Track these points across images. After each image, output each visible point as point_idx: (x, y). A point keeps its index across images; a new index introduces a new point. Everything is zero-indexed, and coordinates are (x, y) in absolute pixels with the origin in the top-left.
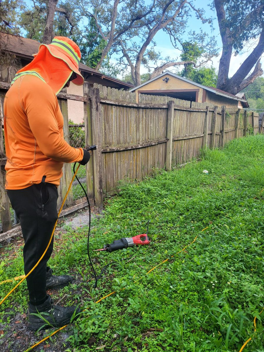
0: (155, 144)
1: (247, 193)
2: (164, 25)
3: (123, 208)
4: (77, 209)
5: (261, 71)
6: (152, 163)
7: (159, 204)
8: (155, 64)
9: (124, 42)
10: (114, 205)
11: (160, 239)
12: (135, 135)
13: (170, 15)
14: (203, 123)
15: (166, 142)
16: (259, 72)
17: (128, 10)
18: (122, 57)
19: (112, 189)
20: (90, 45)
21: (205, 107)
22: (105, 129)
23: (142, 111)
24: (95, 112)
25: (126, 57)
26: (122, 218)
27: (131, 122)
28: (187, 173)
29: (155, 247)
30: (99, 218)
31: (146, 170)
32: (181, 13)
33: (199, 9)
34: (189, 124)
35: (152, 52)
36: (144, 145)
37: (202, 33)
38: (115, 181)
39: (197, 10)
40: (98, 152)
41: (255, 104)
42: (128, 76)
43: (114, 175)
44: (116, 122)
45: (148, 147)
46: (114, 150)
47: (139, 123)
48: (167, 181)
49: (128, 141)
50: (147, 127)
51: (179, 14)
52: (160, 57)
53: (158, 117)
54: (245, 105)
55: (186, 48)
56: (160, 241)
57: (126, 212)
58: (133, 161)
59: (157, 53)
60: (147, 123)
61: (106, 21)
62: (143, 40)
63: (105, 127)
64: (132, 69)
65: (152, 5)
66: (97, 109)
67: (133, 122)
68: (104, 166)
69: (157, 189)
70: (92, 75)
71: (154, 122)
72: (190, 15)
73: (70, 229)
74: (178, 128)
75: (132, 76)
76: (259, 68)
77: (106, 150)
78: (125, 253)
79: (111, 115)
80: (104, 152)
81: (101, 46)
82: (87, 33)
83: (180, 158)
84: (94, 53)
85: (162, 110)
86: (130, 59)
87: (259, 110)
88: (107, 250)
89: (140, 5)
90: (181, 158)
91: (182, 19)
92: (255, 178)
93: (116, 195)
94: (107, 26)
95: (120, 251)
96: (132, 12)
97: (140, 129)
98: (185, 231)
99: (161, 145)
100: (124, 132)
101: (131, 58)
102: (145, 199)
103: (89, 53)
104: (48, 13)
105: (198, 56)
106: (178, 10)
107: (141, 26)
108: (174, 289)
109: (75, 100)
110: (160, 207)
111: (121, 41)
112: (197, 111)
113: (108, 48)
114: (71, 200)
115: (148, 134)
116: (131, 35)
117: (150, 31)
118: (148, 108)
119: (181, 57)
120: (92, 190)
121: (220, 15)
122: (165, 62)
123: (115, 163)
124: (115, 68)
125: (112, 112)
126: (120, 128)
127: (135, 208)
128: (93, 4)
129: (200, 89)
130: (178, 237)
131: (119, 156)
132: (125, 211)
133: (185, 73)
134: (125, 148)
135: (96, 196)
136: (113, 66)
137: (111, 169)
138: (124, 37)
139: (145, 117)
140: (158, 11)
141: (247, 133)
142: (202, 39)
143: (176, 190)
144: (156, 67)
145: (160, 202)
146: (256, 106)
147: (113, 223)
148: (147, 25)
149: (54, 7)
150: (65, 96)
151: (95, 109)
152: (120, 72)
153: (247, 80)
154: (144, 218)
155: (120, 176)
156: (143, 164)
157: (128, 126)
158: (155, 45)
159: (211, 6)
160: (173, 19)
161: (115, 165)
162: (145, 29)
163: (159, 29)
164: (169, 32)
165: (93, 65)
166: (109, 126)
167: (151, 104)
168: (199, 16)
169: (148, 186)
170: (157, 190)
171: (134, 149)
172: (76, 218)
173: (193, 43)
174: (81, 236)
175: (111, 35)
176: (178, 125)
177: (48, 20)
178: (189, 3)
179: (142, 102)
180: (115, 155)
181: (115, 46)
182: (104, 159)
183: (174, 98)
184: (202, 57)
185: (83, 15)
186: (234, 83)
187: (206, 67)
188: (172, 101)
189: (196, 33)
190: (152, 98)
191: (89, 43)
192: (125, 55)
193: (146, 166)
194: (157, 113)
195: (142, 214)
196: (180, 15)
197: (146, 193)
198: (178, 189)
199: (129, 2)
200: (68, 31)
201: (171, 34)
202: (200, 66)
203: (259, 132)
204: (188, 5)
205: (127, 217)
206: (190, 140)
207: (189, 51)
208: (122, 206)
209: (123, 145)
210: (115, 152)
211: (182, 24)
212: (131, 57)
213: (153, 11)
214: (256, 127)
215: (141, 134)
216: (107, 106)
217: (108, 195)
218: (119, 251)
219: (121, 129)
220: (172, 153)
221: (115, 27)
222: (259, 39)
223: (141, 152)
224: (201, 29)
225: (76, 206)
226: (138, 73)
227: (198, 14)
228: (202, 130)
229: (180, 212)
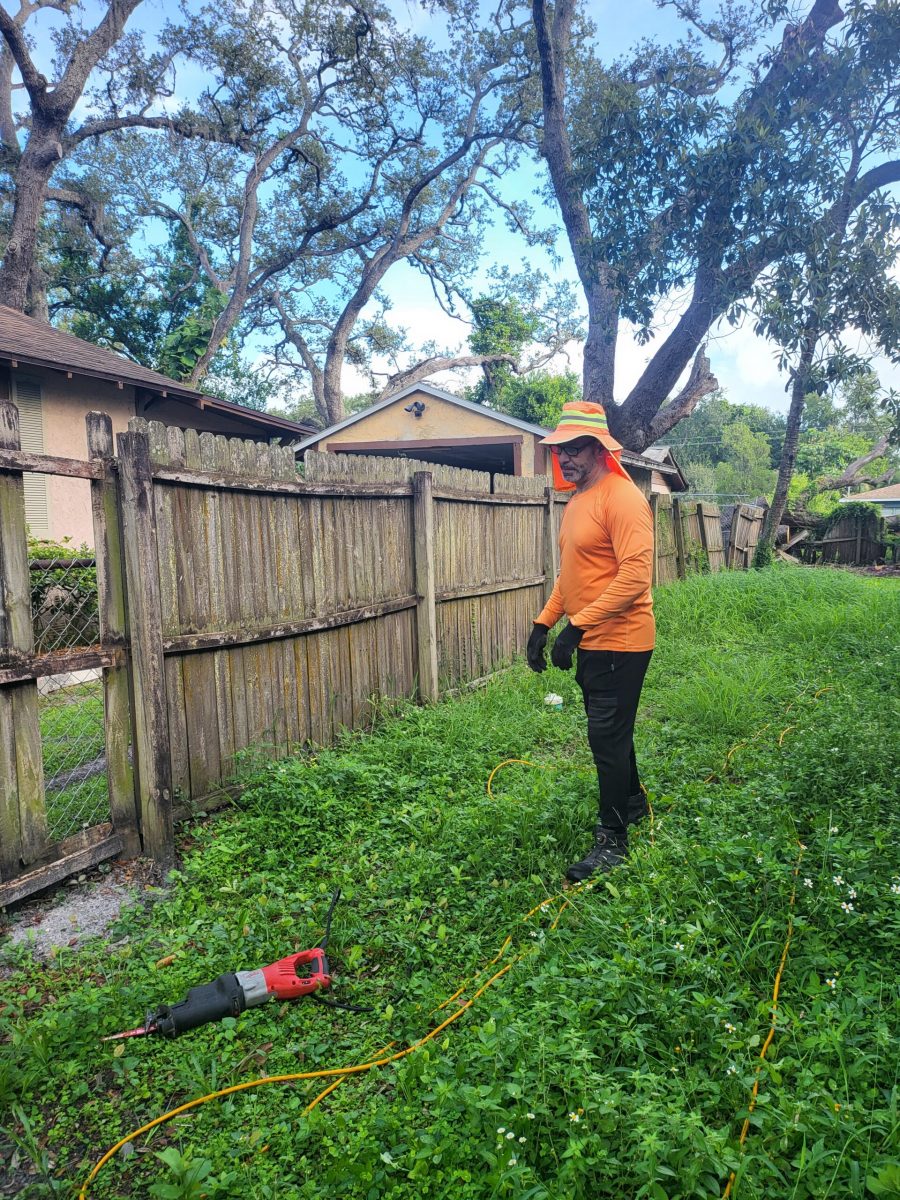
0: (373, 614)
1: (685, 764)
2: (412, 246)
3: (249, 853)
4: (65, 874)
5: (711, 379)
6: (366, 682)
7: (386, 826)
8: (390, 363)
9: (288, 298)
10: (221, 845)
11: (372, 962)
12: (298, 587)
13: (426, 218)
14: (540, 541)
15: (415, 607)
16: (705, 383)
17: (295, 203)
18: (283, 342)
19: (212, 785)
20: (175, 304)
21: (541, 491)
22: (180, 572)
23: (319, 505)
24: (133, 511)
25: (295, 343)
26: (243, 892)
27: (278, 543)
28: (490, 707)
29: (352, 998)
30: (150, 904)
31: (346, 707)
32: (459, 214)
33: (514, 203)
34: (489, 546)
35: (379, 329)
36: (331, 620)
37: (530, 274)
38: (225, 755)
39: (510, 204)
40: (150, 654)
41: (710, 480)
42: (309, 402)
43: (222, 731)
44: (223, 546)
45: (347, 625)
46: (217, 641)
47: (311, 546)
48: (419, 741)
49: (272, 606)
50: (340, 559)
51: (454, 217)
52: (405, 343)
53: (379, 524)
54: (675, 483)
55: (484, 317)
56: (375, 969)
57: (262, 870)
58: (295, 676)
59: (396, 330)
60: (341, 547)
61: (224, 232)
62: (346, 292)
63: (178, 562)
64: (315, 378)
65: (367, 189)
66: (141, 502)
67: (287, 544)
68: (180, 703)
69: (381, 771)
70: (165, 395)
71: (367, 542)
72: (489, 222)
73: (25, 957)
74: (454, 558)
75: (318, 401)
76: (702, 372)
77: (185, 642)
78: (230, 1035)
79: (200, 522)
80: (179, 653)
81: (207, 308)
82: (162, 270)
83: (468, 657)
84: (182, 330)
85: (392, 502)
86: (309, 348)
87: (726, 498)
88: (158, 1033)
89: (331, 187)
90: (475, 658)
91: (466, 230)
92: (706, 710)
93: (230, 805)
94: (228, 248)
95: (212, 1027)
96: (307, 208)
97: (316, 567)
98: (465, 921)
99: (398, 618)
100: (253, 578)
101: (313, 346)
102: (333, 812)
103: (168, 329)
104: (17, 204)
105: (522, 340)
106: (450, 204)
107: (339, 248)
108: (395, 1165)
109: (52, 473)
110: (387, 836)
111: (277, 295)
112: (514, 502)
113: (232, 313)
114: (37, 842)
115: (346, 581)
116: (305, 276)
117: (367, 265)
118: (339, 497)
119: (471, 344)
120: (131, 795)
121: (573, 221)
122: (423, 357)
123: (224, 690)
124: (260, 377)
125: (205, 511)
126: (237, 565)
127: (294, 850)
128: (177, 181)
129: (524, 435)
130: (440, 947)
131: (240, 664)
132: (257, 863)
133: (486, 390)
134: (261, 633)
135: (144, 818)
136: (252, 370)
137: (208, 711)
138: (285, 281)
139: (331, 527)
140: (387, 206)
141: (690, 567)
142: (530, 289)
143: (450, 772)
144: (393, 371)
145: (389, 817)
146: (715, 487)
147: (205, 915)
148: (356, 246)
149: (37, 186)
150: (13, 462)
151: (133, 504)
152: (277, 388)
153: (673, 405)
154: (323, 886)
155: (243, 736)
156: (335, 684)
157: (267, 560)
158: (386, 308)
159: (544, 194)
160: (438, 230)
161: (224, 695)
162: (350, 260)
163: (394, 258)
164: (429, 269)
165: (180, 368)
166: (195, 561)
167: (352, 482)
168: (517, 225)
169: (348, 764)
170: (381, 776)
171: (295, 636)
172: (58, 912)
173: (506, 302)
174: (68, 982)
175: (238, 274)
176: (453, 550)
177: (19, 225)
178: (483, 185)
179: (320, 478)
180: (221, 661)
181: (255, 310)
182: (179, 678)
183: (431, 464)
184: (534, 342)
185: (144, 212)
186: (634, 416)
187: (550, 371)
188: (423, 473)
189: (512, 272)
190: (353, 466)
191: (166, 299)
192: (292, 337)
193: (346, 692)
194: (375, 513)
195: (319, 871)
196: (458, 219)
197: (340, 791)
198: (456, 765)
199: (298, 179)
200: (93, 264)
201: (434, 275)
202: (531, 367)
203: (728, 564)
204: (481, 190)
205: (264, 888)
206: (499, 596)
207: (493, 324)
208: (245, 846)
209: (253, 622)
210: (222, 648)
211: (469, 245)
212: (310, 342)
213: (371, 207)
214: (717, 548)
215: (320, 584)
216: (182, 491)
217: (195, 808)
218: (206, 1029)
219: (245, 568)
220: (439, 642)
221: (254, 251)
222: (692, 291)
223: (325, 646)
224: (526, 261)
225: (58, 862)
226: (336, 390)
227: (512, 217)
228: (536, 564)
229: (458, 851)
